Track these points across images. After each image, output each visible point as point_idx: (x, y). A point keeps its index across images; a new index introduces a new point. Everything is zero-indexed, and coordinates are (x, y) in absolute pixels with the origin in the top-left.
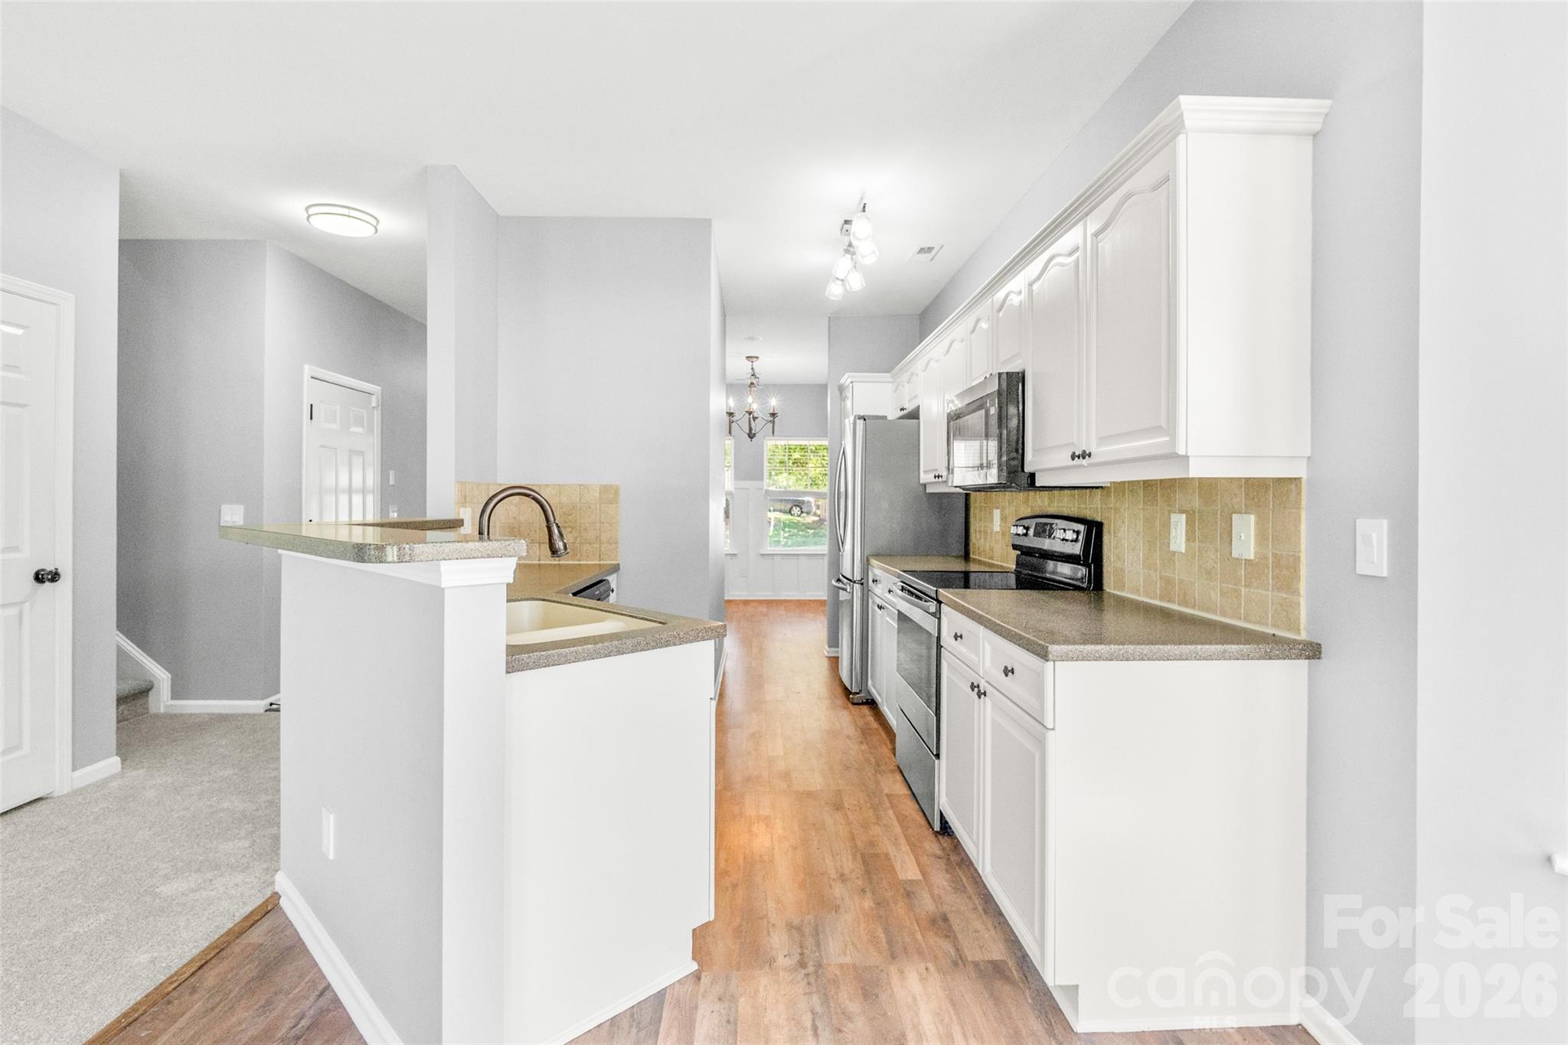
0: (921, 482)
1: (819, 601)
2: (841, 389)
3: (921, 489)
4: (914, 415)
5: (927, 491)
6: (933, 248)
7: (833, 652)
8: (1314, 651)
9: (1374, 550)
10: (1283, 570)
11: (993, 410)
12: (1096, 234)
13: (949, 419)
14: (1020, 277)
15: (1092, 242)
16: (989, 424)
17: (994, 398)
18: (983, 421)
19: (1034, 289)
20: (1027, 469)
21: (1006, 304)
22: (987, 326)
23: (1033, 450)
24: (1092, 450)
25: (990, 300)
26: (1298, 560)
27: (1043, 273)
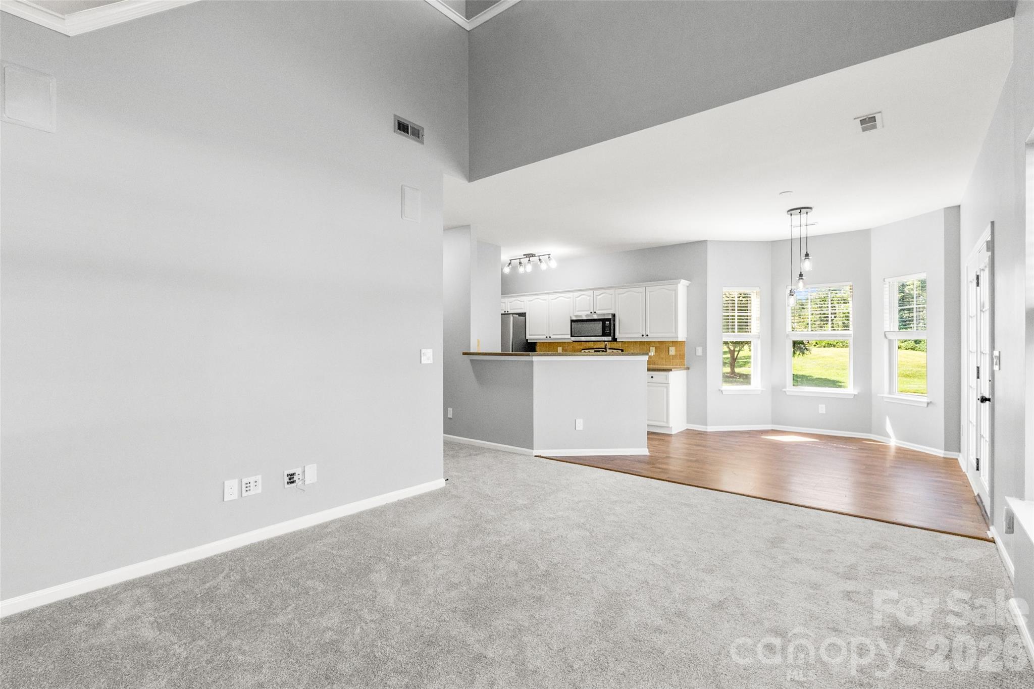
0: (527, 338)
4: (524, 314)
8: (688, 368)
9: (699, 351)
10: (682, 356)
11: (608, 323)
12: (650, 292)
13: (572, 321)
14: (612, 291)
15: (648, 293)
16: (605, 325)
17: (609, 320)
18: (600, 324)
19: (620, 296)
20: (616, 337)
21: (602, 295)
22: (588, 298)
23: (619, 333)
24: (648, 334)
25: (592, 292)
26: (685, 354)
27: (624, 293)
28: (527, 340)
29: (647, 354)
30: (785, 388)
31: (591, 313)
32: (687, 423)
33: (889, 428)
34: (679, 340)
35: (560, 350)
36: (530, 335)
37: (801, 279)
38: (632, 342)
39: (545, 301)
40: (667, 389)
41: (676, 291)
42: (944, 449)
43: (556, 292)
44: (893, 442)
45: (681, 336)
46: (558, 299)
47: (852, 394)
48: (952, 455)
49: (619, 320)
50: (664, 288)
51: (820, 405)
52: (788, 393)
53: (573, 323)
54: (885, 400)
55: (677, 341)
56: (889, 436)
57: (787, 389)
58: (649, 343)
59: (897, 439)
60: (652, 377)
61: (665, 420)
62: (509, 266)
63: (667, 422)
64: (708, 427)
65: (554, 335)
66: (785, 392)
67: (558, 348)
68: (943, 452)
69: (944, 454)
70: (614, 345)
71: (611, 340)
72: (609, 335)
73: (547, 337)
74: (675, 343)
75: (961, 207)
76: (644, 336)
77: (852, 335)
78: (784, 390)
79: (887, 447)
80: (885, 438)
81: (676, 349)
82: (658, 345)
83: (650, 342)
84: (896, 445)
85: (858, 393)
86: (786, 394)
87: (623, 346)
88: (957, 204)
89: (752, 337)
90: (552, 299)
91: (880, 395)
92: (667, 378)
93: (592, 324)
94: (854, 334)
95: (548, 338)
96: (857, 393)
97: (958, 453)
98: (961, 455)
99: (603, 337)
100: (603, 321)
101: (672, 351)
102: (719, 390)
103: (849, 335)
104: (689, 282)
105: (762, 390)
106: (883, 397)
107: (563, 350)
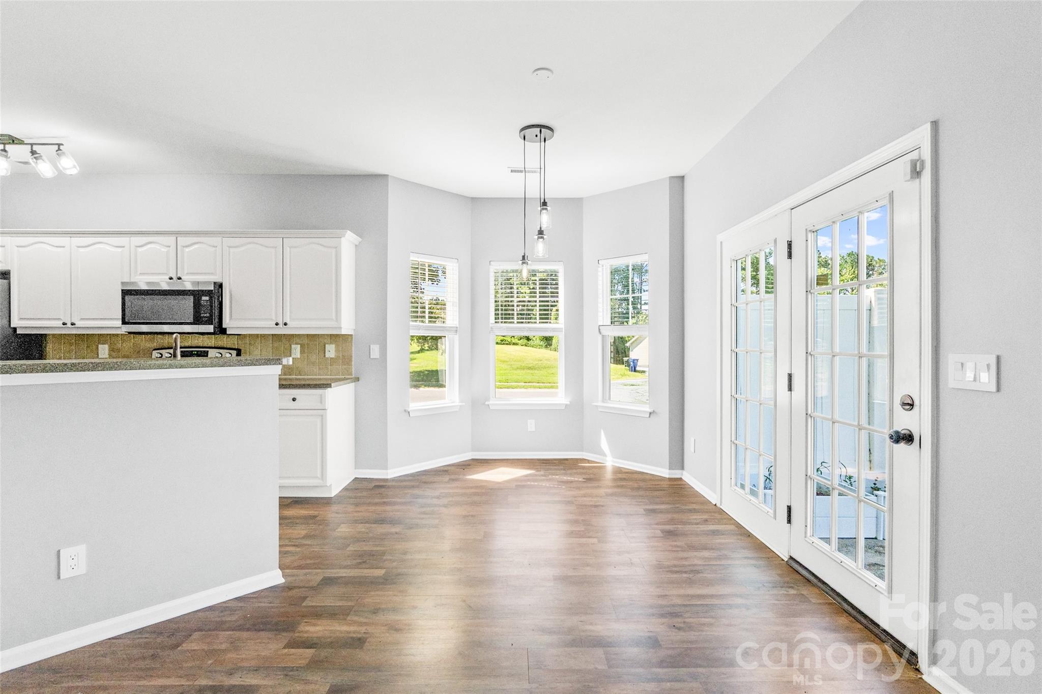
0: (12, 326)
3: (10, 331)
5: (18, 333)
8: (357, 379)
9: (375, 352)
10: (346, 360)
11: (207, 298)
12: (290, 247)
13: (125, 293)
14: (216, 240)
15: (288, 249)
16: (200, 304)
17: (209, 293)
18: (189, 301)
19: (232, 250)
20: (224, 327)
21: (196, 246)
22: (164, 250)
23: (231, 318)
24: (288, 322)
25: (173, 238)
26: (352, 356)
27: (242, 245)
28: (15, 330)
29: (278, 361)
30: (488, 400)
31: (171, 278)
32: (355, 469)
33: (604, 445)
34: (343, 332)
35: (104, 350)
36: (21, 319)
37: (542, 238)
38: (257, 335)
39: (59, 249)
40: (322, 419)
41: (337, 248)
42: (668, 467)
43: (84, 233)
44: (610, 462)
45: (347, 327)
46: (92, 247)
47: (564, 404)
48: (676, 474)
49: (231, 295)
50: (314, 243)
51: (529, 421)
52: (491, 407)
53: (127, 298)
54: (600, 410)
55: (337, 335)
56: (604, 455)
57: (491, 402)
58: (290, 338)
59: (613, 458)
60: (294, 400)
61: (319, 475)
63: (323, 476)
64: (389, 471)
65: (83, 319)
66: (488, 405)
67: (100, 346)
68: (668, 471)
69: (669, 474)
70: (223, 341)
71: (213, 331)
72: (209, 322)
73: (64, 324)
74: (335, 338)
75: (685, 178)
76: (280, 326)
77: (564, 330)
78: (487, 403)
79: (602, 468)
80: (602, 457)
81: (337, 347)
82: (306, 341)
83: (292, 335)
84: (613, 466)
85: (570, 402)
86: (489, 408)
87: (241, 343)
88: (682, 175)
89: (447, 330)
90: (79, 247)
91: (594, 404)
92: (322, 400)
93: (172, 301)
94: (565, 327)
95: (69, 325)
96: (568, 403)
97: (681, 471)
98: (685, 473)
99: (195, 326)
100: (197, 295)
101: (331, 351)
102: (405, 410)
103: (559, 330)
104: (360, 239)
105: (461, 406)
106: (596, 406)
107: (112, 350)
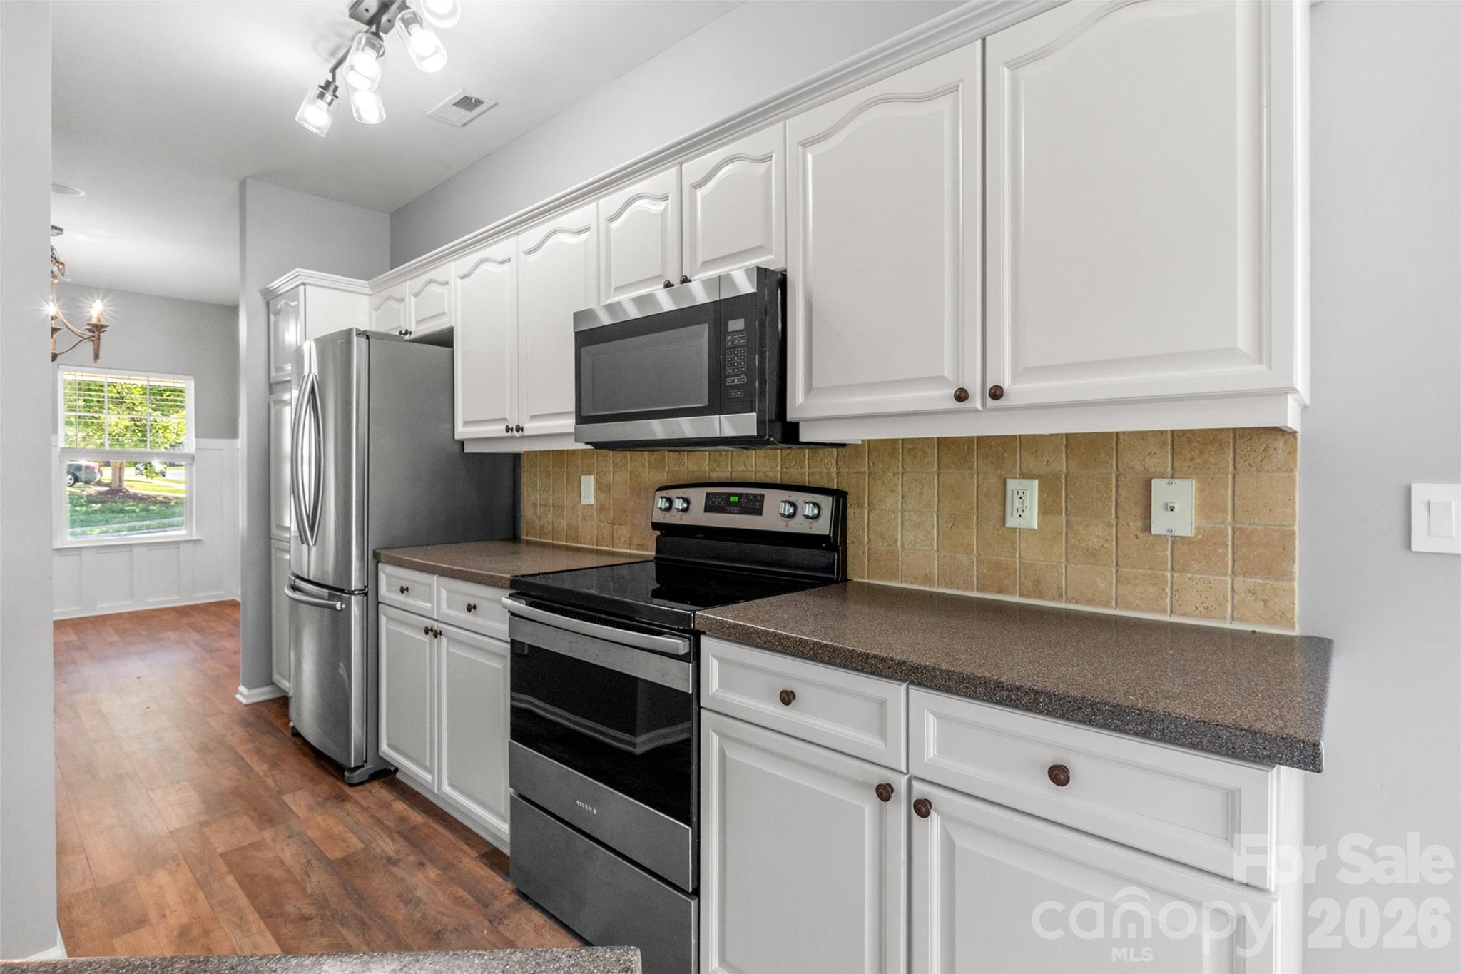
0: (456, 437)
1: (173, 609)
2: (270, 298)
3: (457, 448)
4: (444, 340)
5: (466, 451)
6: (481, 102)
7: (258, 695)
10: (1258, 552)
13: (582, 338)
14: (774, 134)
16: (728, 345)
18: (699, 341)
20: (790, 419)
21: (721, 176)
22: (658, 209)
23: (809, 388)
24: (1006, 384)
25: (674, 170)
27: (842, 125)
28: (462, 443)
31: (668, 286)
35: (588, 488)
36: (466, 423)
38: (892, 445)
39: (507, 265)
46: (547, 244)
49: (811, 313)
53: (582, 348)
62: (321, 96)
65: (533, 417)
67: (584, 479)
70: (793, 464)
71: (752, 431)
72: (746, 401)
73: (510, 430)
76: (976, 402)
81: (1205, 491)
83: (1009, 439)
87: (844, 470)
90: (528, 253)
95: (514, 433)
99: (715, 418)
100: (718, 318)
101: (1177, 508)
